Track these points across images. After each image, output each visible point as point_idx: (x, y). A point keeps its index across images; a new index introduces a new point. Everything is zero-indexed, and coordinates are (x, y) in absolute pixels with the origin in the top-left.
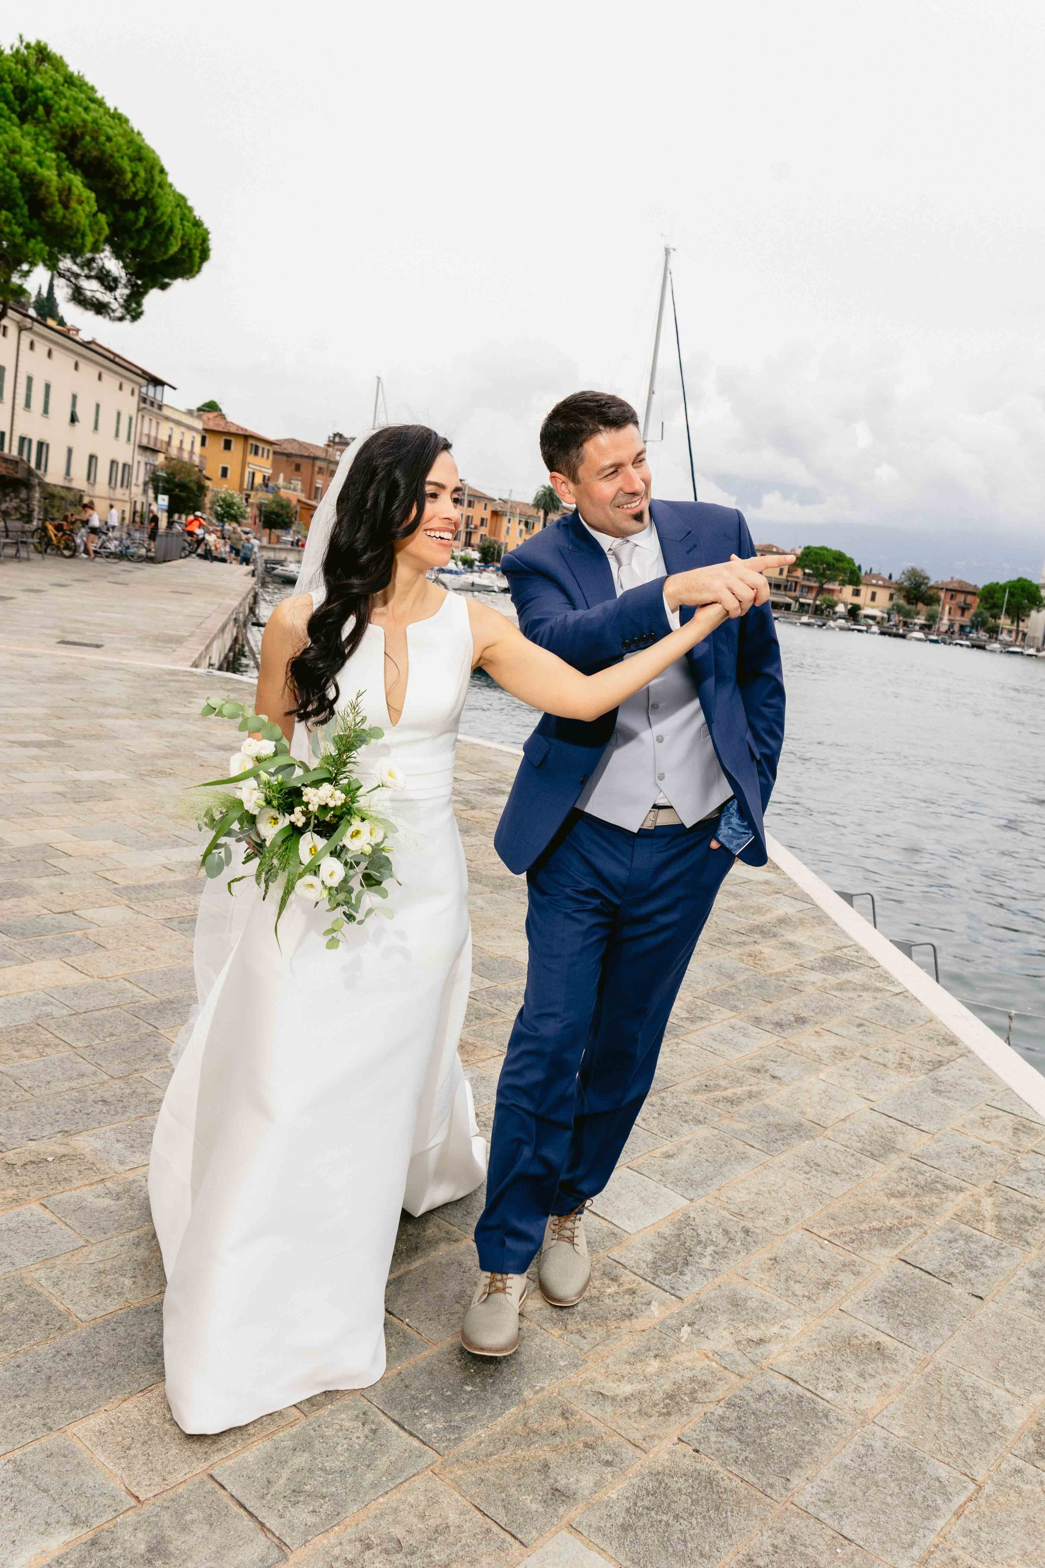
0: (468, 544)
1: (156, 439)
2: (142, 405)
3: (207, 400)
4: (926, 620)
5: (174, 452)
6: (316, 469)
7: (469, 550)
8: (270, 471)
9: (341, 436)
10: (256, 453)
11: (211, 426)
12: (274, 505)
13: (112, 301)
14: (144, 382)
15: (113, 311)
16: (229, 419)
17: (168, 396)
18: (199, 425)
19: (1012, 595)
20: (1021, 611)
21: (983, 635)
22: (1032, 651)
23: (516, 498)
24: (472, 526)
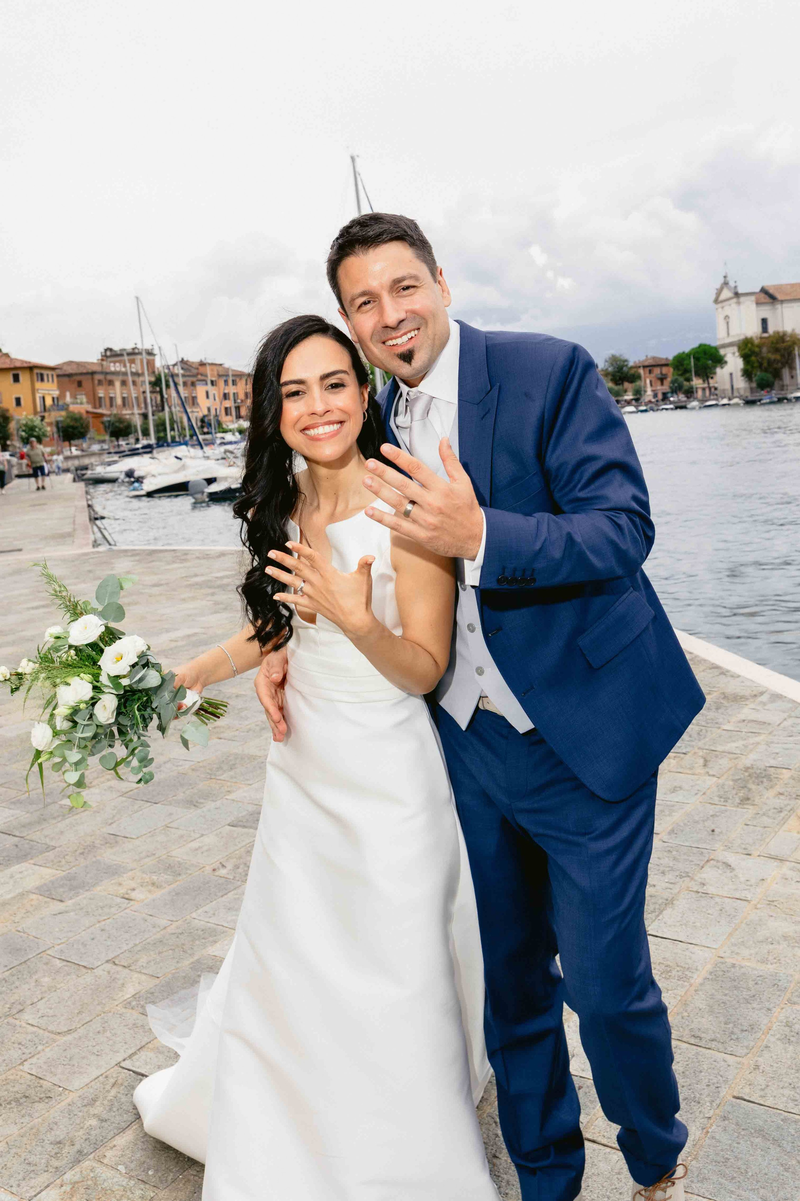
0: (239, 417)
4: (634, 395)
6: (96, 382)
7: (241, 421)
8: (58, 393)
9: (111, 350)
10: (42, 380)
12: (68, 420)
16: (13, 356)
19: (697, 359)
20: (708, 371)
21: (682, 397)
22: (725, 401)
24: (239, 401)
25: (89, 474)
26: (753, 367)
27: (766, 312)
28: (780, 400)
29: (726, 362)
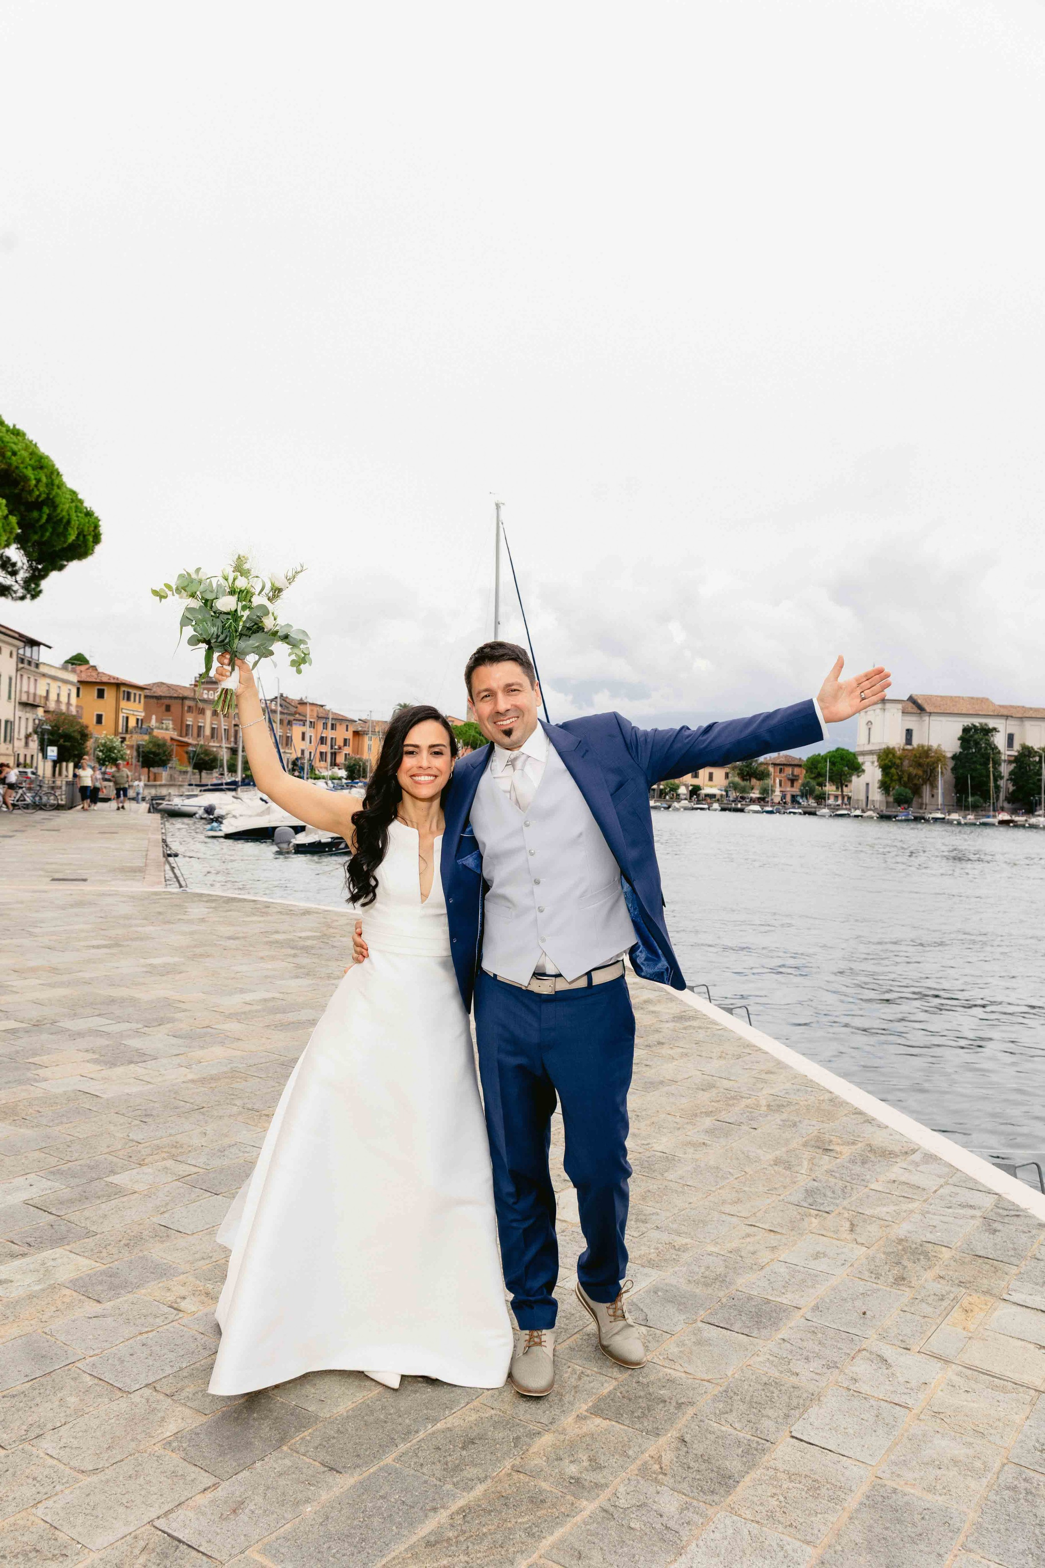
0: (334, 764)
1: (35, 694)
2: (21, 665)
3: (74, 654)
4: (760, 793)
5: (52, 705)
6: (186, 708)
7: (336, 769)
8: (143, 714)
10: (128, 699)
11: (84, 677)
12: (151, 746)
13: (14, 583)
14: (21, 644)
15: (15, 592)
16: (100, 670)
17: (44, 655)
18: (74, 678)
19: (833, 764)
20: (843, 777)
21: (812, 802)
22: (858, 812)
23: (376, 717)
24: (336, 747)
25: (164, 805)
26: (892, 780)
27: (911, 722)
28: (917, 819)
29: (863, 771)
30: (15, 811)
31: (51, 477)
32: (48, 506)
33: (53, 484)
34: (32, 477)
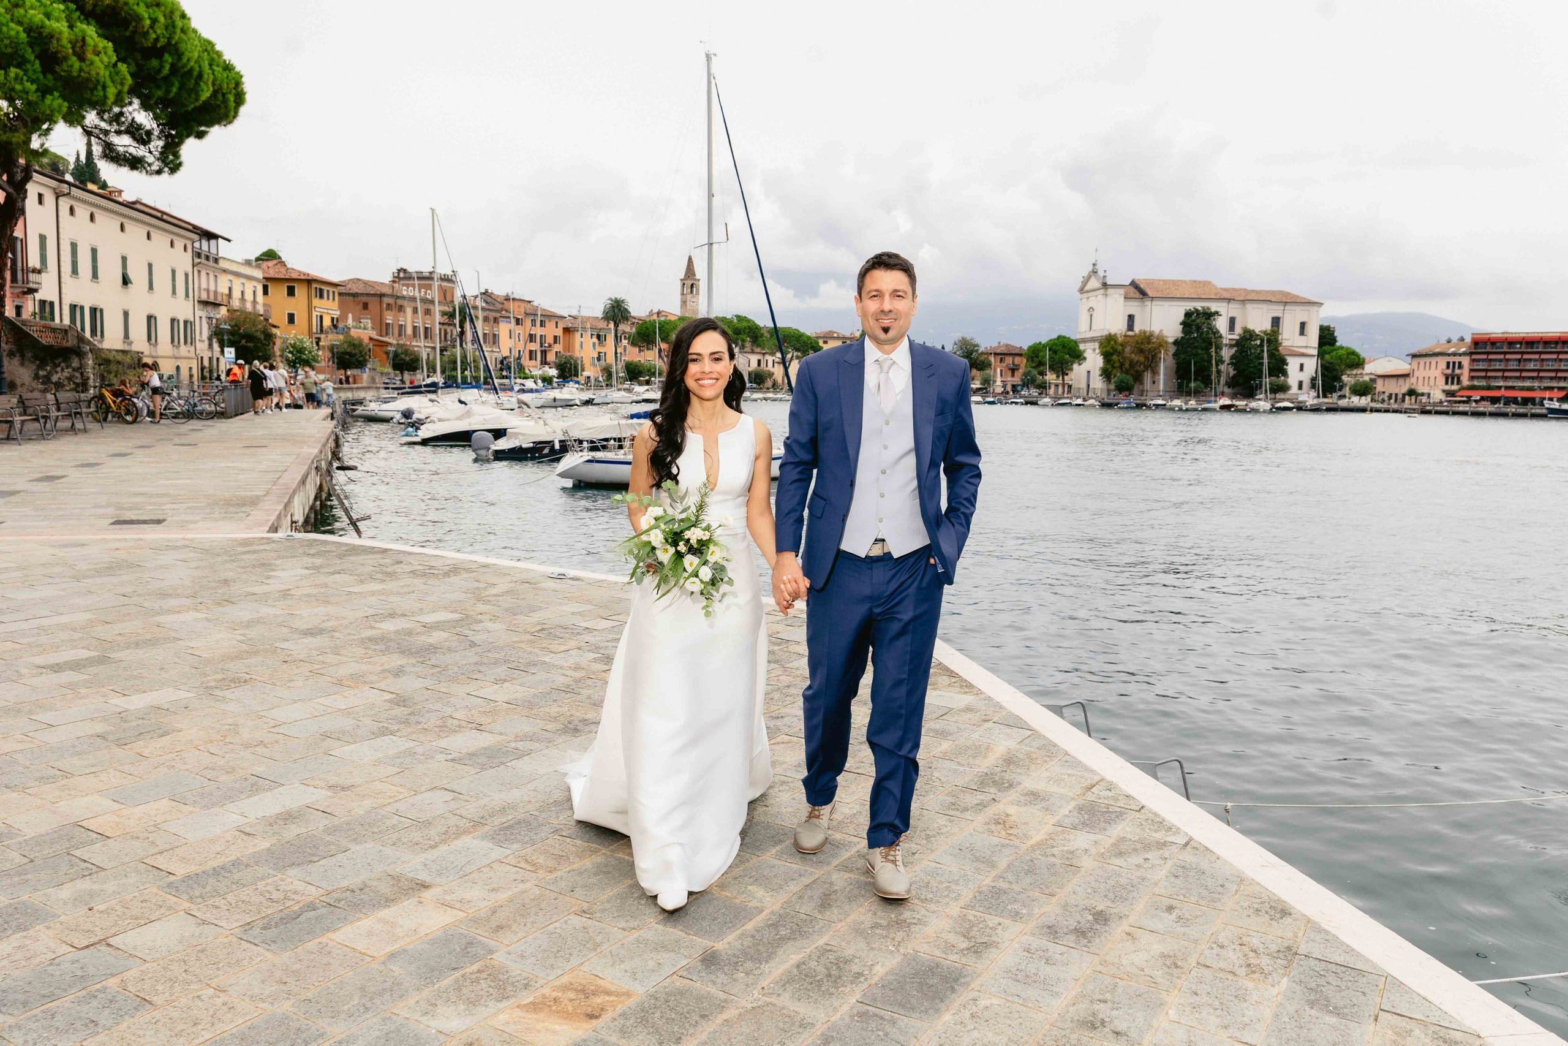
0: (544, 362)
1: (216, 292)
2: (197, 260)
3: (265, 250)
4: (981, 384)
5: (236, 304)
6: (385, 306)
7: (547, 368)
8: (338, 313)
9: (405, 271)
10: (321, 296)
11: (272, 274)
12: (346, 346)
13: (147, 154)
14: (196, 237)
15: (150, 165)
16: (289, 266)
17: (223, 249)
18: (259, 274)
19: (1054, 352)
20: (1065, 366)
21: (1034, 392)
22: (1079, 401)
23: (585, 313)
24: (546, 345)
25: (360, 410)
26: (1113, 367)
27: (1134, 308)
28: (1139, 406)
29: (1085, 359)
30: (162, 421)
31: (171, 18)
32: (171, 54)
33: (174, 26)
34: (146, 15)
